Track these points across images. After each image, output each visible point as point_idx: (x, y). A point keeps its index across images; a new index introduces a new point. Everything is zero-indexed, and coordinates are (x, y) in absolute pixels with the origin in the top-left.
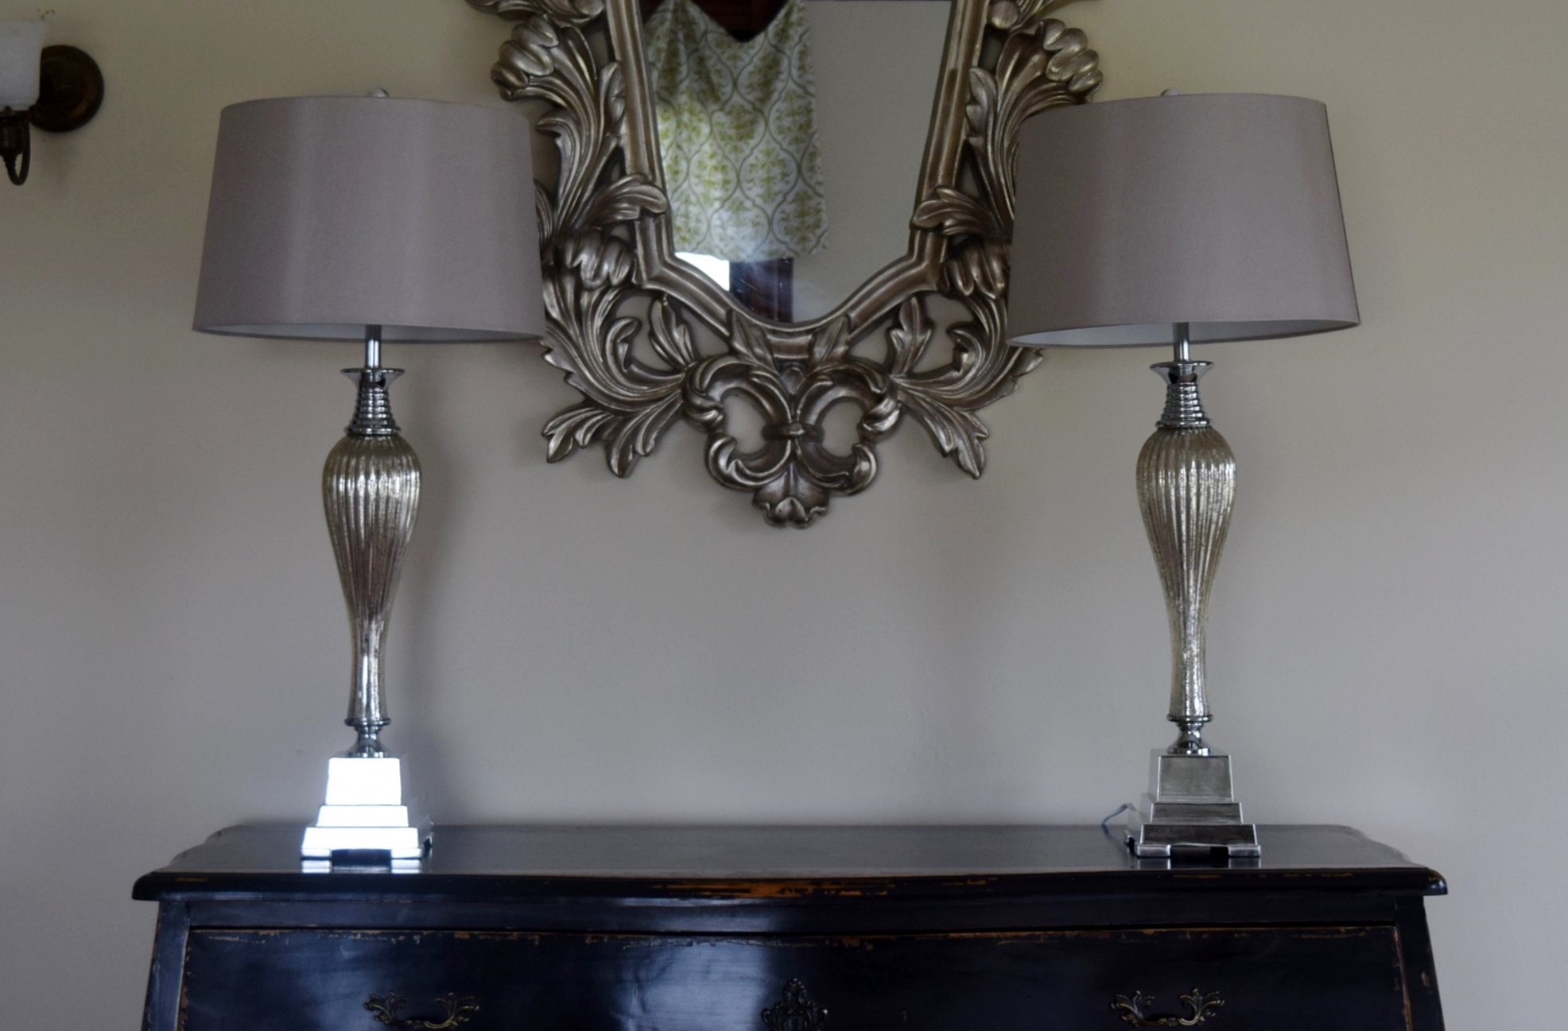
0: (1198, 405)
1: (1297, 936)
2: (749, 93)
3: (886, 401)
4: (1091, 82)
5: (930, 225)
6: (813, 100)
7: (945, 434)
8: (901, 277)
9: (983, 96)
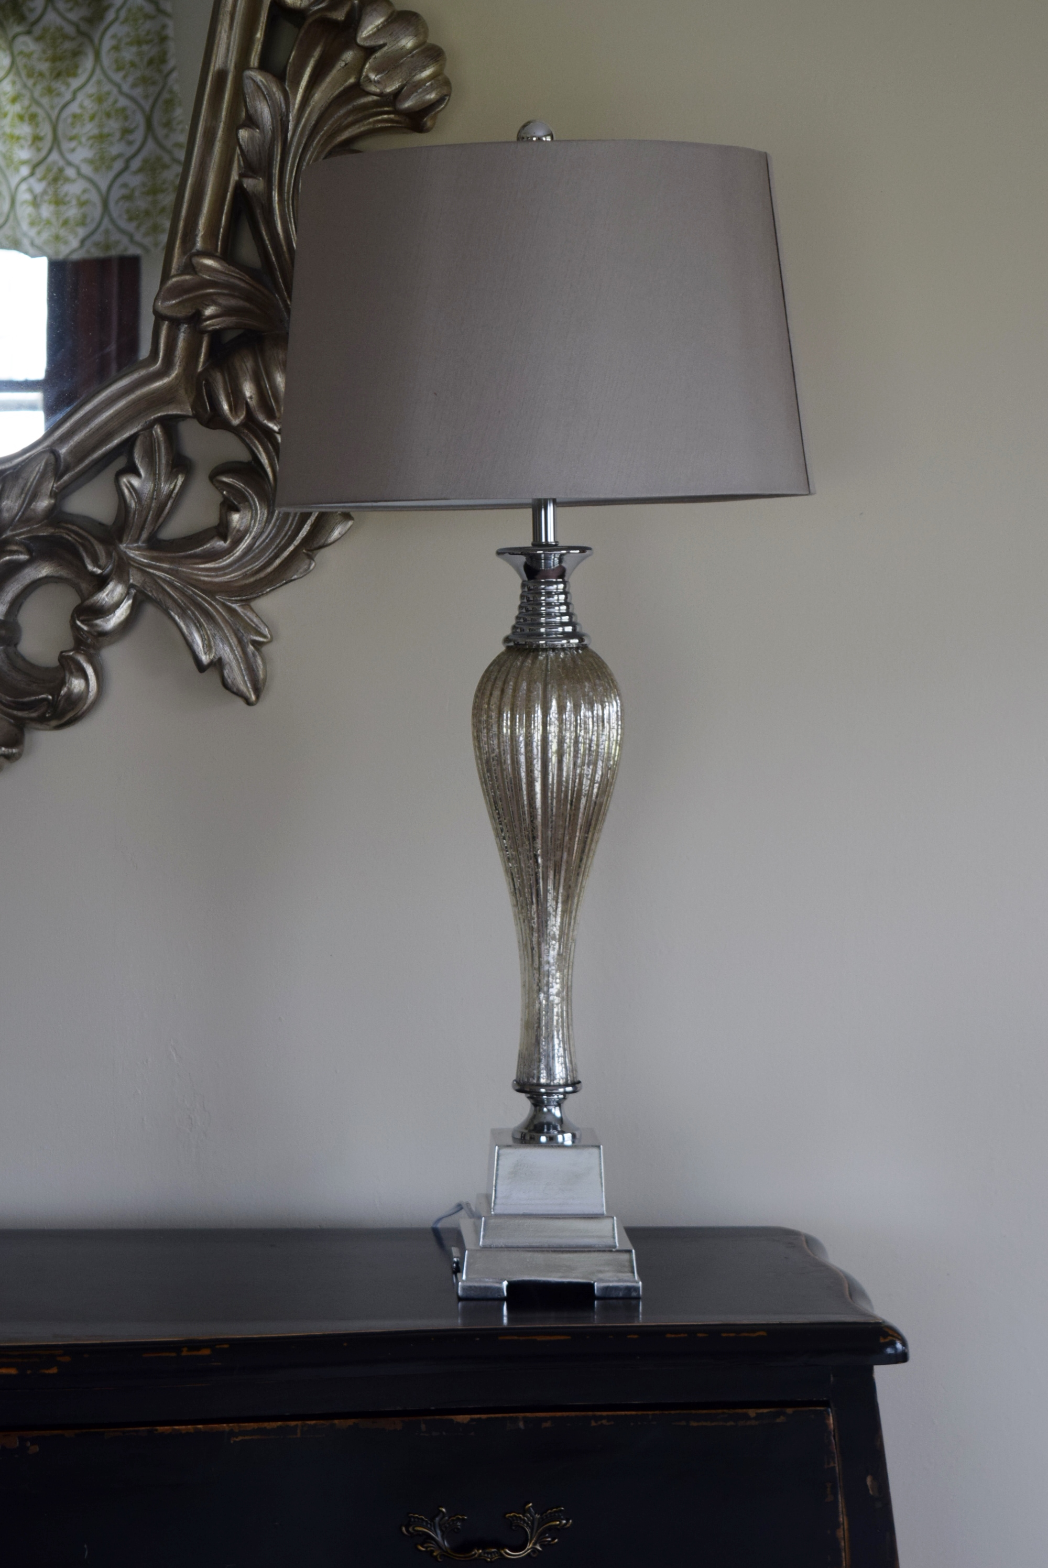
0: (567, 613)
1: (683, 1423)
2: (71, 10)
3: (110, 586)
4: (432, 96)
5: (181, 313)
6: (170, 23)
7: (202, 637)
8: (139, 393)
9: (265, 112)
